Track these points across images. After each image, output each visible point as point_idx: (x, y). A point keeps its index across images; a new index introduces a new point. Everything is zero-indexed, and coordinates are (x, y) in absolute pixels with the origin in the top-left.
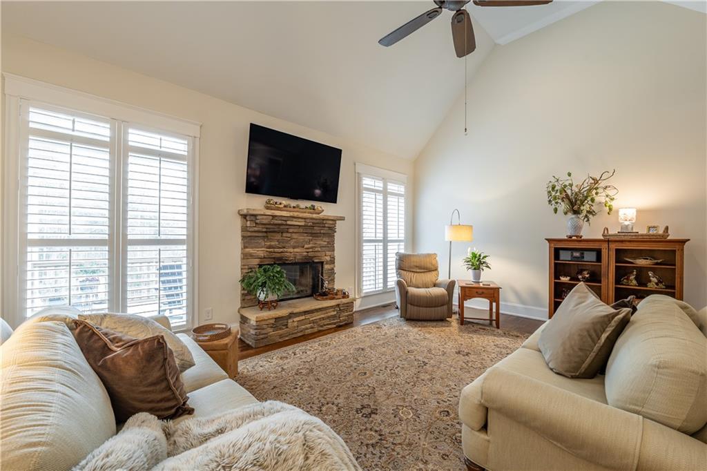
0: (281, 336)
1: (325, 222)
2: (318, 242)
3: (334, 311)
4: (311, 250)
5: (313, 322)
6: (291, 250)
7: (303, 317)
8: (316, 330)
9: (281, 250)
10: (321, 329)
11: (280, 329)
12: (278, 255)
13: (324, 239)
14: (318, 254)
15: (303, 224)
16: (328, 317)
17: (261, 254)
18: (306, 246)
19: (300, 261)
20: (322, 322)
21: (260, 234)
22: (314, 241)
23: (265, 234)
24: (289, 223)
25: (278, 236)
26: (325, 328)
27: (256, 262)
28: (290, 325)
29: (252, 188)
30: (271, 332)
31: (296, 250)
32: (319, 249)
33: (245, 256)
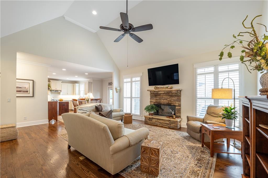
0: (150, 123)
1: (172, 91)
2: (173, 99)
3: (168, 122)
4: (170, 101)
5: (160, 123)
6: (163, 101)
7: (157, 120)
8: (161, 126)
9: (159, 100)
10: (163, 126)
11: (150, 121)
12: (159, 102)
13: (175, 97)
14: (173, 103)
15: (163, 93)
16: (166, 123)
17: (154, 101)
18: (168, 100)
19: (166, 104)
20: (163, 124)
21: (154, 96)
22: (171, 98)
23: (155, 96)
24: (159, 93)
25: (159, 97)
26: (164, 126)
27: (153, 103)
28: (153, 121)
29: (150, 84)
30: (148, 121)
31: (164, 101)
32: (173, 101)
33: (151, 102)
